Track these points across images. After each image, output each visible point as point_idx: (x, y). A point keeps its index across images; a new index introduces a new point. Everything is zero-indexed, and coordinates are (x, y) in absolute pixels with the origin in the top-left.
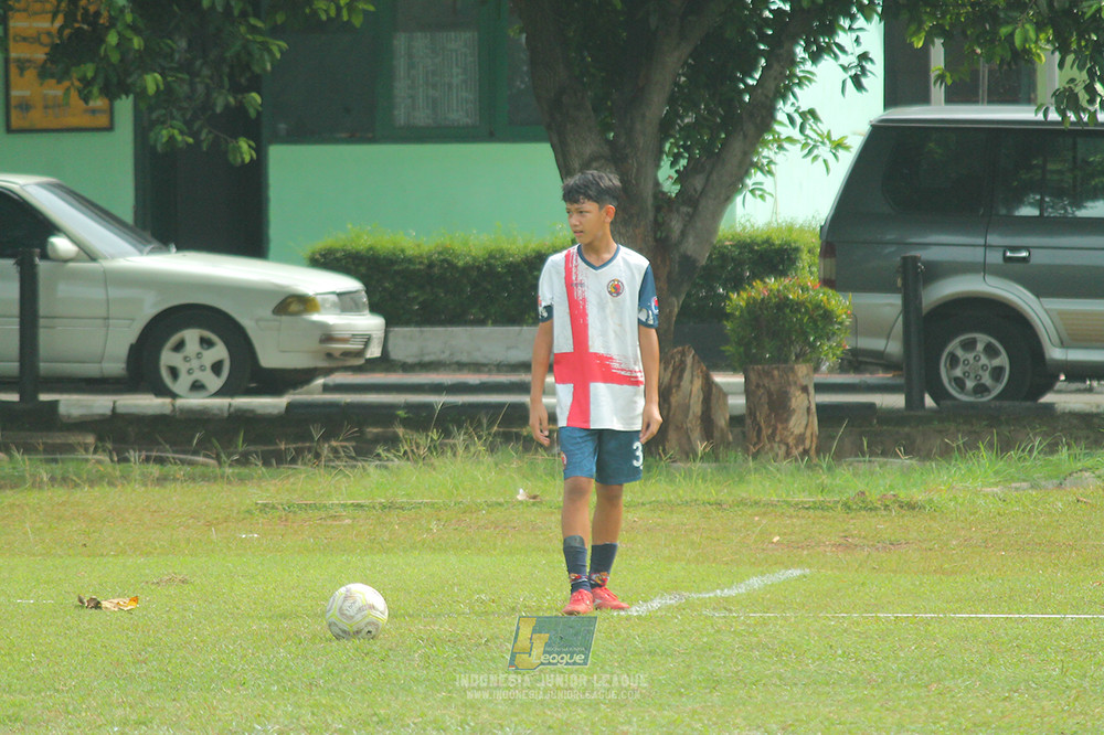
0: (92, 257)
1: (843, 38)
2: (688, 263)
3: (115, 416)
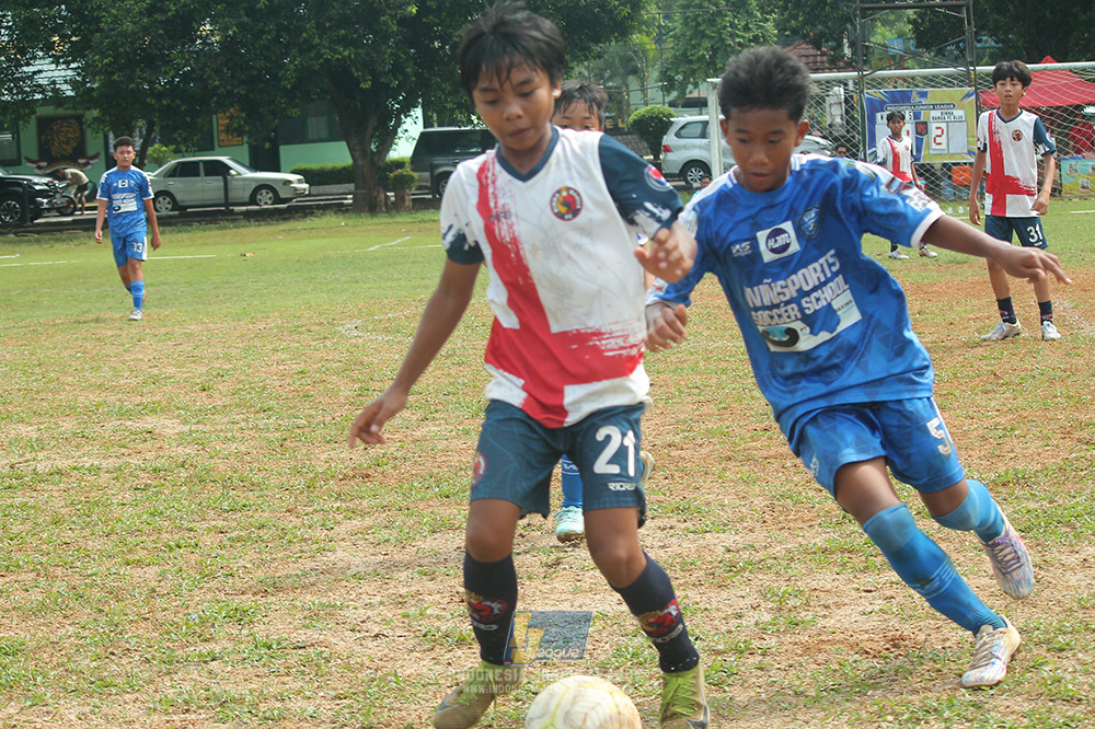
0: (239, 174)
1: (412, 113)
2: (379, 167)
3: (247, 211)
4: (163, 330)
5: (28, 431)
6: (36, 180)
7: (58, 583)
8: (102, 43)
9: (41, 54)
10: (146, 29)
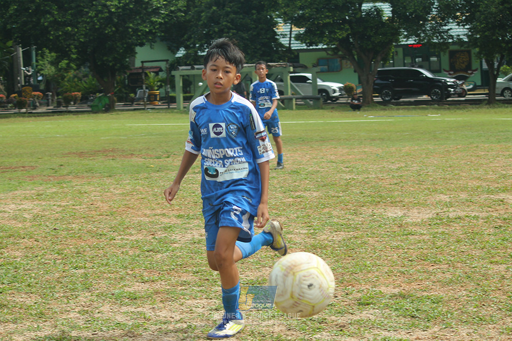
4: (508, 153)
5: (445, 198)
6: (448, 80)
7: (459, 271)
8: (480, 17)
9: (451, 21)
10: (501, 11)
